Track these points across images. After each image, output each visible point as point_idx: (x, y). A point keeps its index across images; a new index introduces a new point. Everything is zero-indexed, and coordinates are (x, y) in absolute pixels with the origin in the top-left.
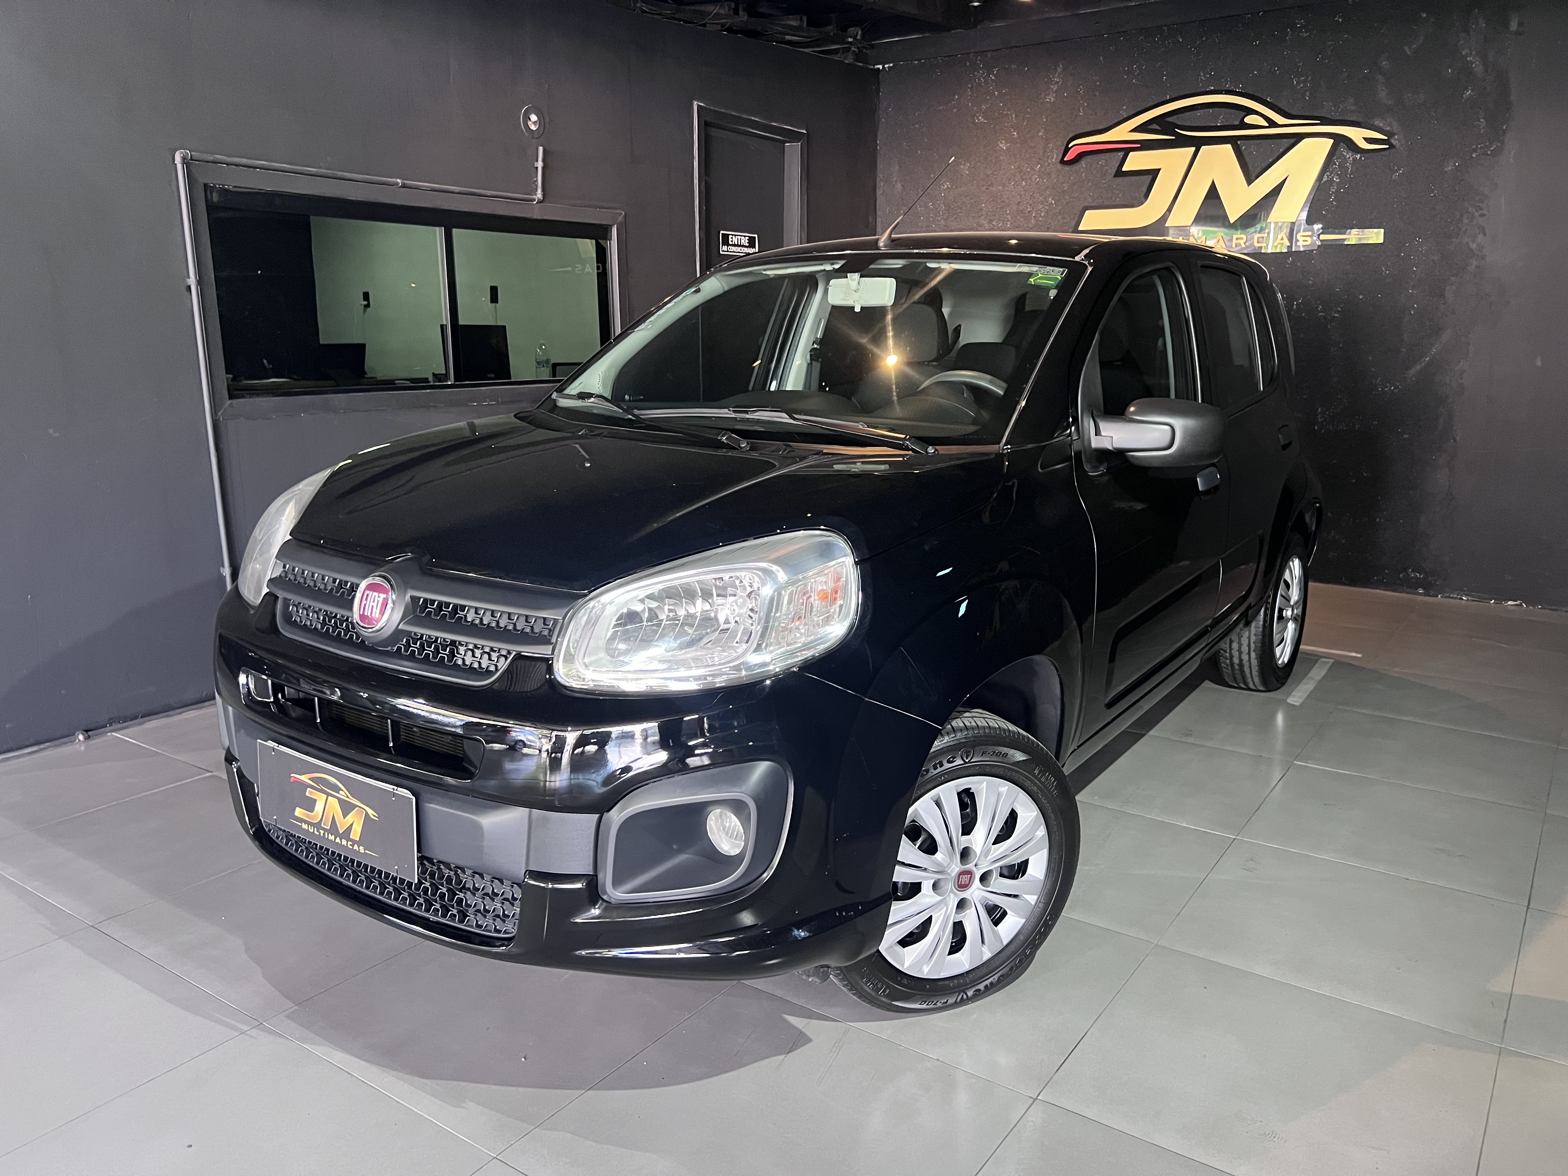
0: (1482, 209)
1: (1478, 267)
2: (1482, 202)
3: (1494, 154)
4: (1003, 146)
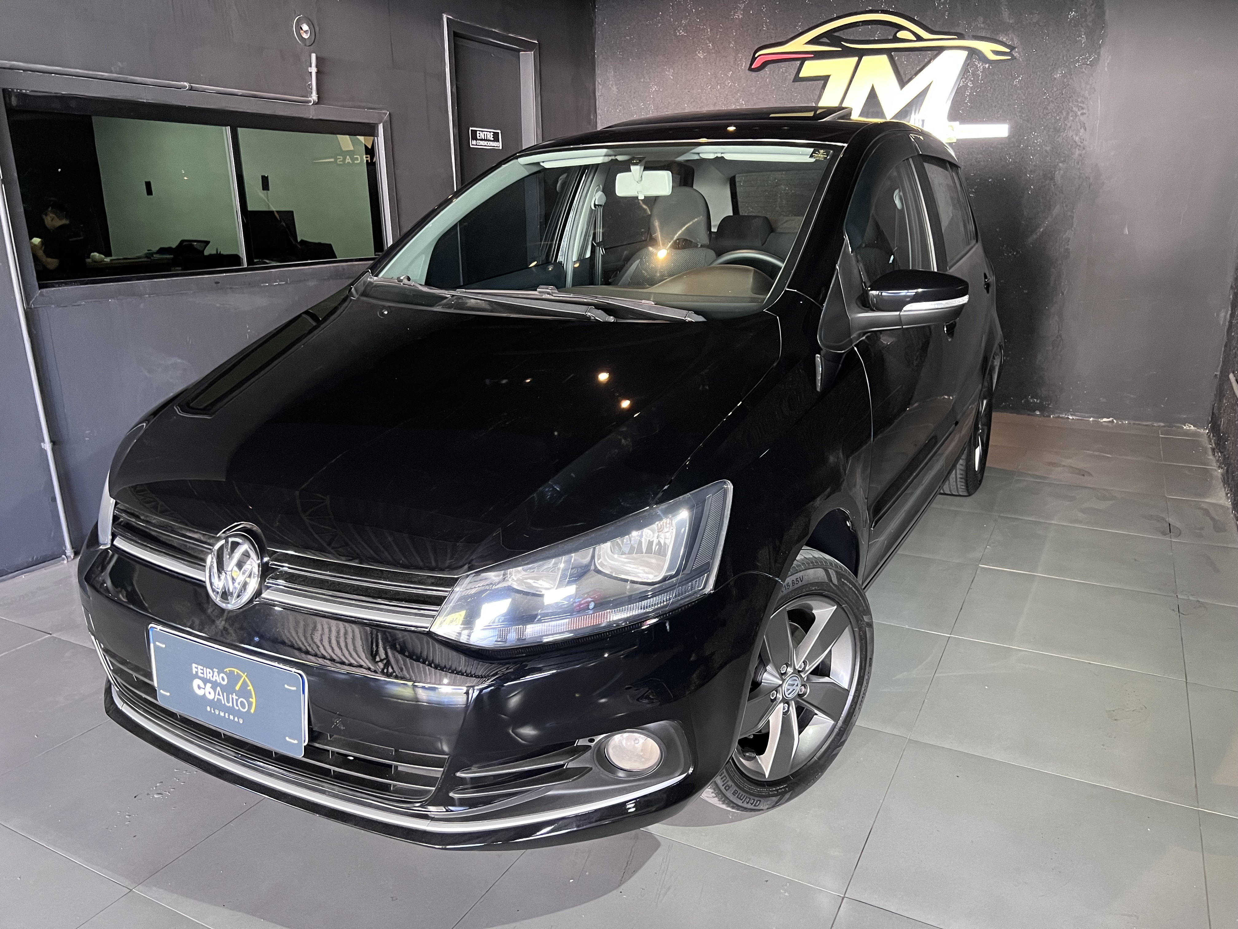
0: (1083, 109)
1: (1080, 155)
2: (1083, 103)
3: (1091, 65)
4: (701, 55)
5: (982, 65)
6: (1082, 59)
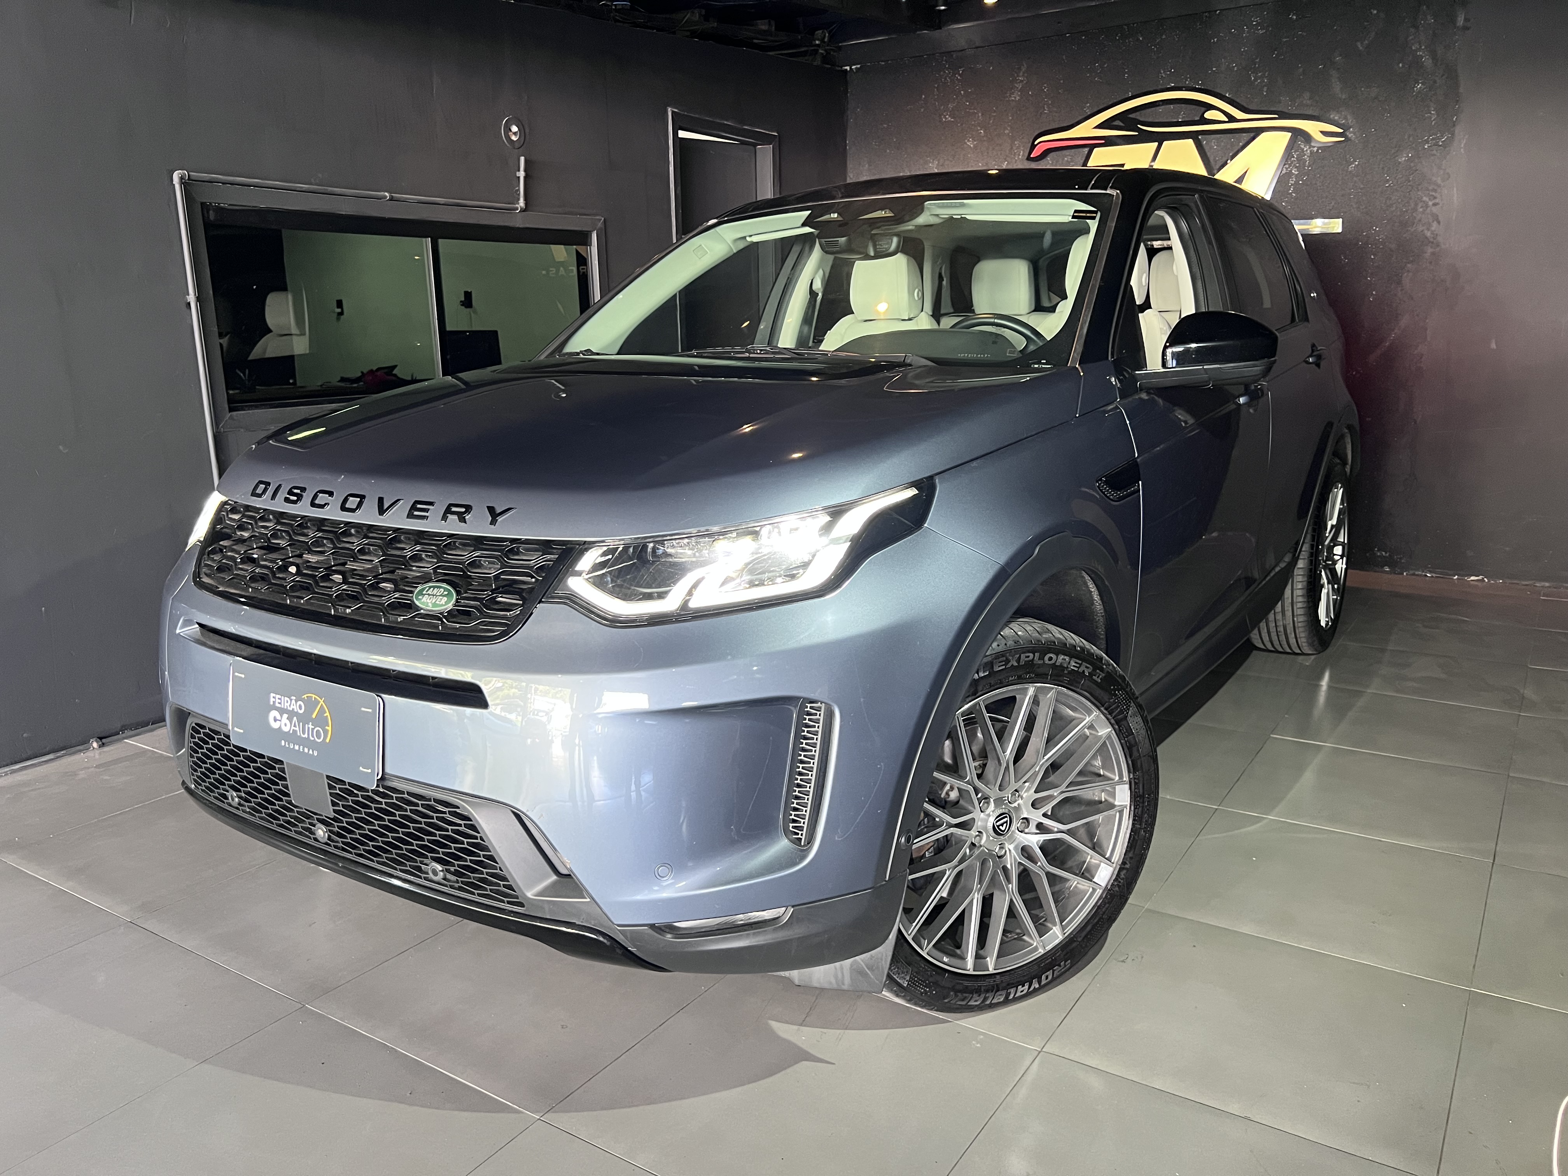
0: (1435, 198)
1: (1433, 254)
2: (1435, 190)
3: (1445, 145)
5: (1309, 148)
6: (1432, 140)
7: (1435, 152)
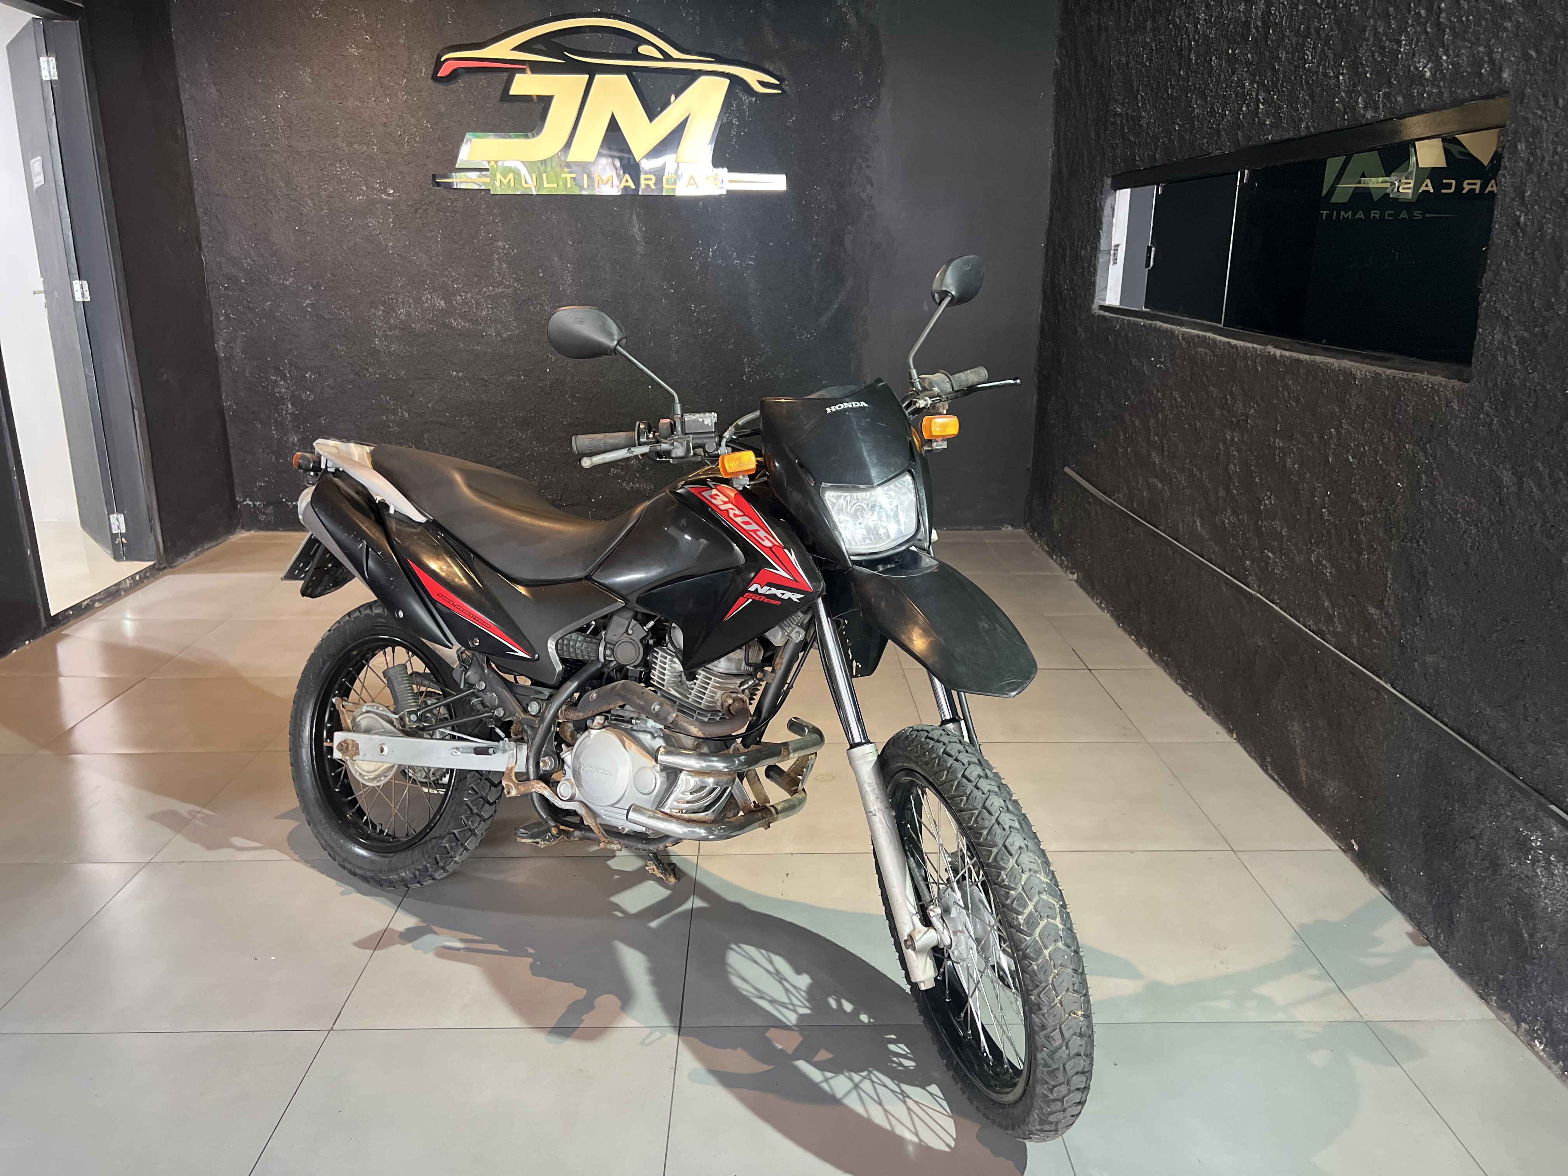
0: (867, 160)
1: (870, 216)
2: (867, 153)
3: (873, 107)
4: (353, 51)
5: (748, 98)
6: (861, 100)
7: (864, 114)
